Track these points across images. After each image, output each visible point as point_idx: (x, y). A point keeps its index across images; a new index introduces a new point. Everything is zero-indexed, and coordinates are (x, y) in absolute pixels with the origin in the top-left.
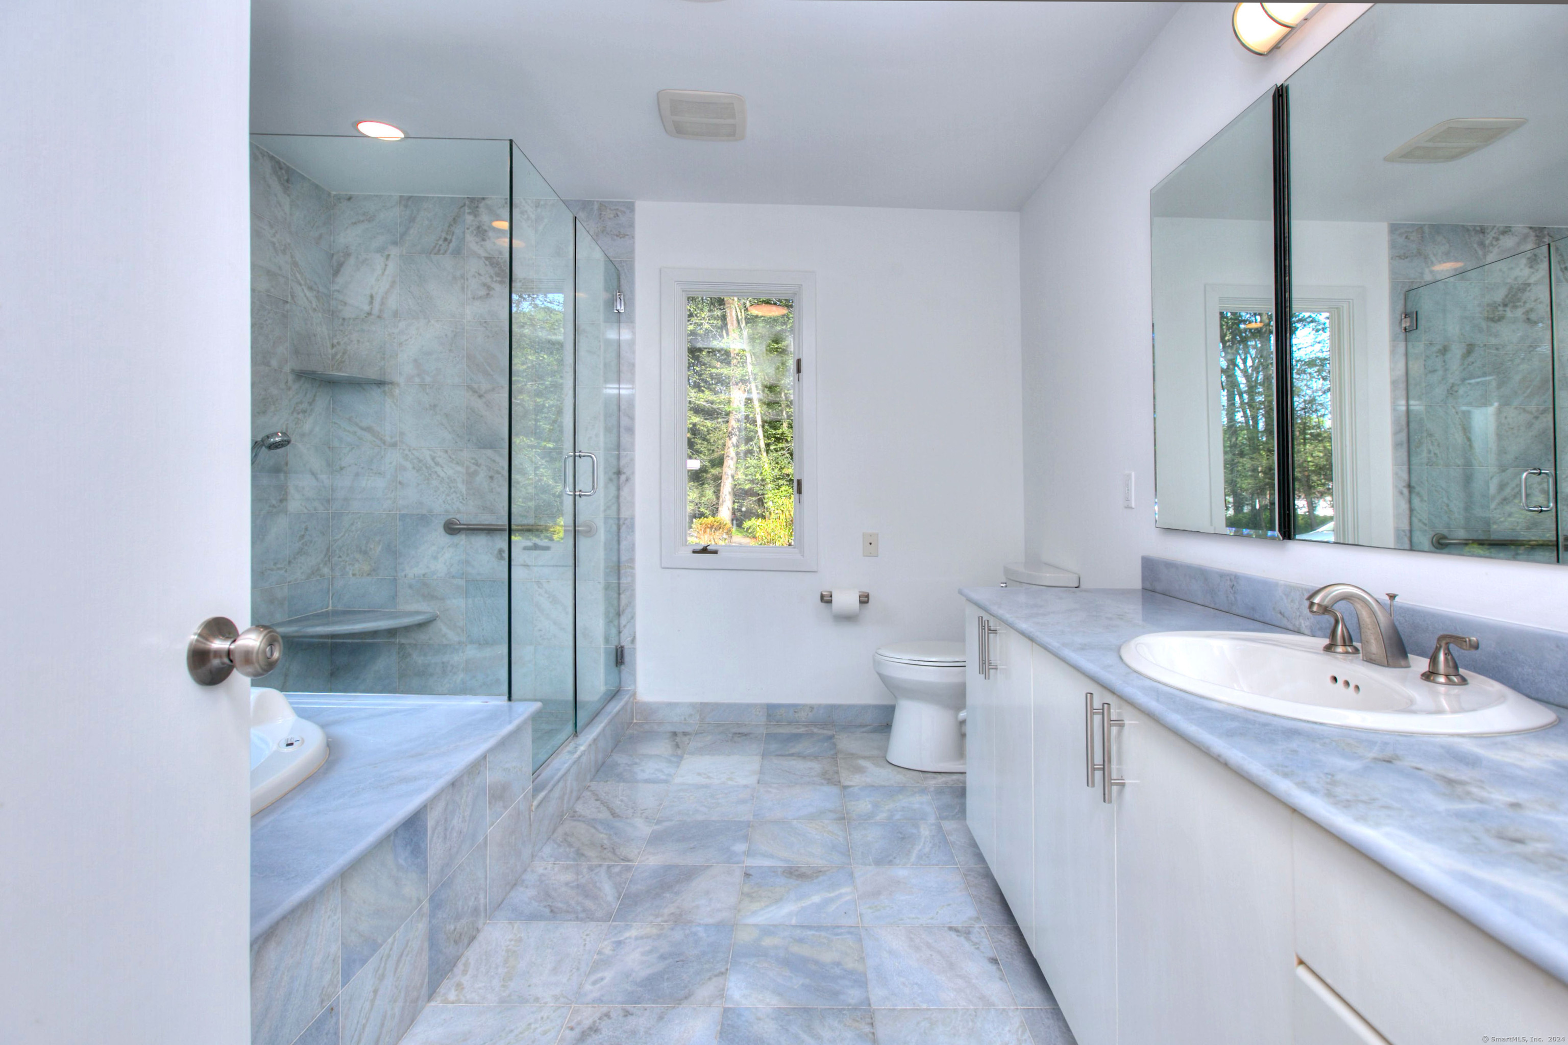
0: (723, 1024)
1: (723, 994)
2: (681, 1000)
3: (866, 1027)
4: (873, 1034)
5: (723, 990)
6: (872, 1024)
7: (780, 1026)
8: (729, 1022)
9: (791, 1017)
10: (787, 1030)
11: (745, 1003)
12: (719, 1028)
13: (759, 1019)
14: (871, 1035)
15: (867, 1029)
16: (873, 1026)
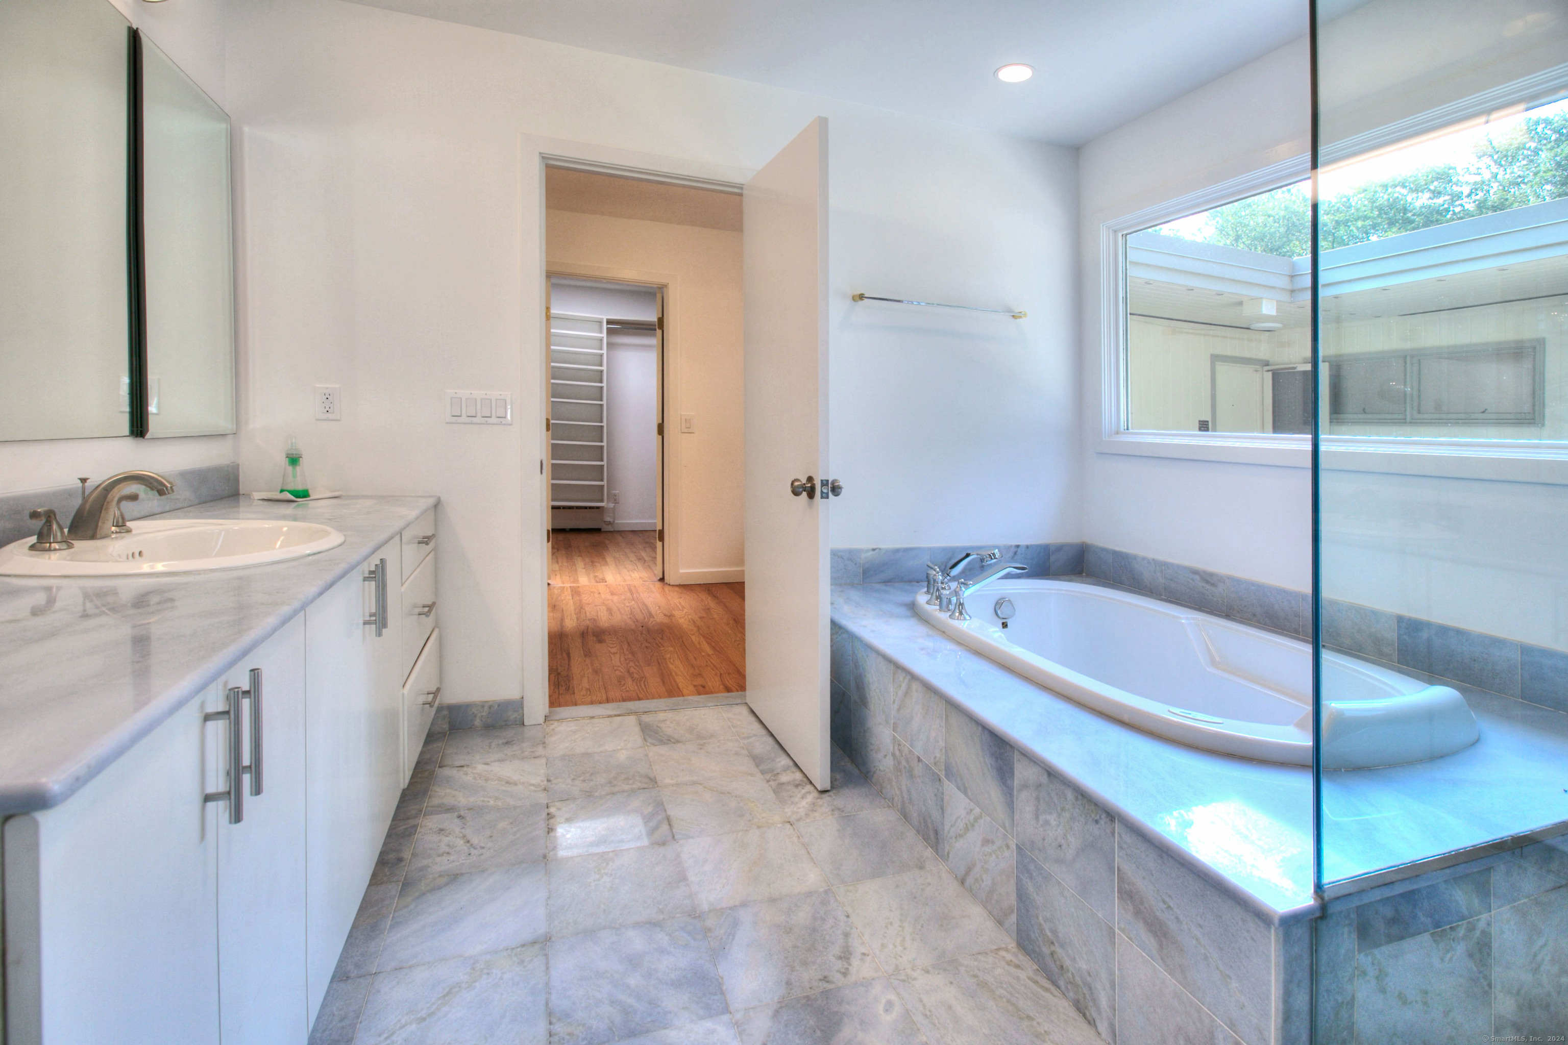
0: (722, 993)
1: (738, 1027)
2: (781, 1007)
3: (559, 1029)
4: (550, 1023)
5: (740, 1034)
6: (550, 1036)
7: (659, 1006)
8: (715, 997)
9: (649, 1019)
10: (650, 1003)
11: (708, 1024)
12: (724, 988)
13: (685, 1008)
14: (554, 1020)
15: (559, 1028)
16: (550, 1032)
